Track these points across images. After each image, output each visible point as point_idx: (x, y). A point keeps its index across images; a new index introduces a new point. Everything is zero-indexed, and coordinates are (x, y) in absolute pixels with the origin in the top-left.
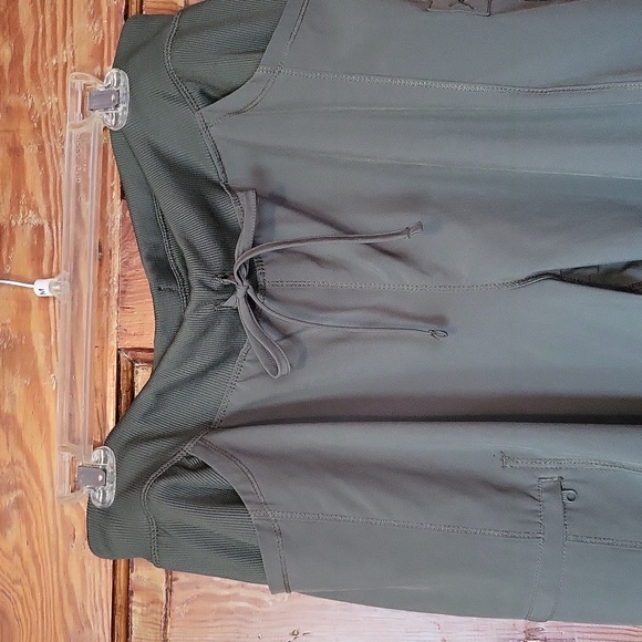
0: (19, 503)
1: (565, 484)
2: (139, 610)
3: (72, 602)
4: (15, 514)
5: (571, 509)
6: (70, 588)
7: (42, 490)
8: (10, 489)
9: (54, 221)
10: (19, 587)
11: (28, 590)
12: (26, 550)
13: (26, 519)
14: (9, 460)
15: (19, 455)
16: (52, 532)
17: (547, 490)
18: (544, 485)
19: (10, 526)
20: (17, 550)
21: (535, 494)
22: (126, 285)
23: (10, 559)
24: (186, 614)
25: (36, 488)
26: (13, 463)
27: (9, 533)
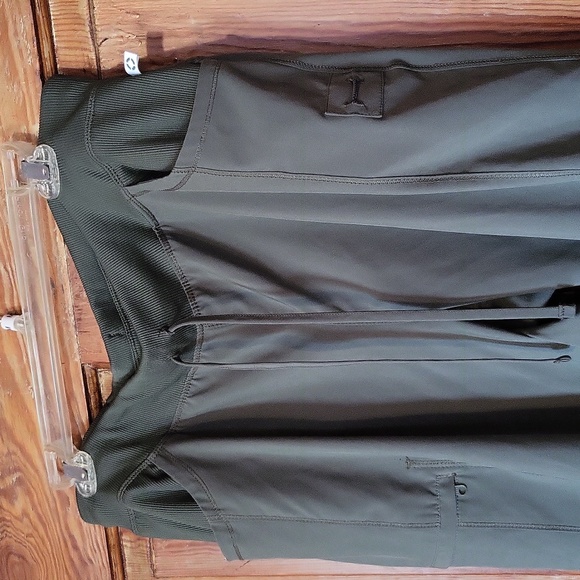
0: (19, 481)
1: (458, 480)
2: (129, 545)
3: (76, 548)
4: (19, 490)
5: (462, 501)
6: (72, 537)
7: (37, 471)
8: (10, 472)
9: (8, 264)
10: (32, 540)
11: (39, 540)
12: (32, 514)
13: (28, 493)
14: (6, 451)
15: (13, 448)
16: (50, 500)
17: (444, 486)
18: (441, 481)
19: (16, 499)
20: (25, 514)
21: (433, 490)
22: (80, 314)
23: (21, 521)
24: (166, 547)
25: (32, 471)
26: (9, 453)
27: (16, 503)
